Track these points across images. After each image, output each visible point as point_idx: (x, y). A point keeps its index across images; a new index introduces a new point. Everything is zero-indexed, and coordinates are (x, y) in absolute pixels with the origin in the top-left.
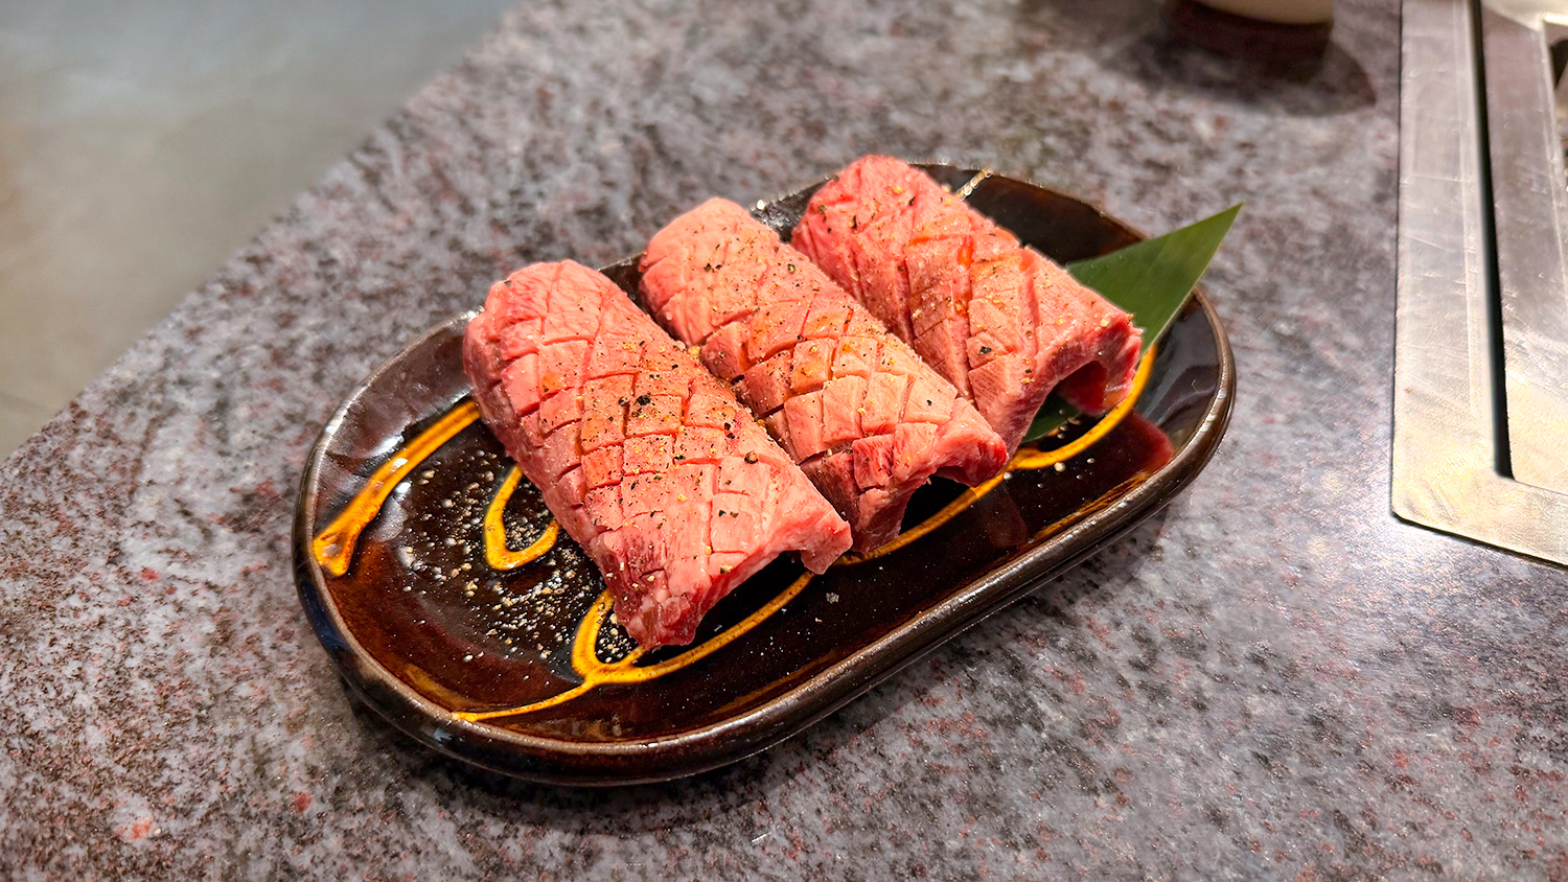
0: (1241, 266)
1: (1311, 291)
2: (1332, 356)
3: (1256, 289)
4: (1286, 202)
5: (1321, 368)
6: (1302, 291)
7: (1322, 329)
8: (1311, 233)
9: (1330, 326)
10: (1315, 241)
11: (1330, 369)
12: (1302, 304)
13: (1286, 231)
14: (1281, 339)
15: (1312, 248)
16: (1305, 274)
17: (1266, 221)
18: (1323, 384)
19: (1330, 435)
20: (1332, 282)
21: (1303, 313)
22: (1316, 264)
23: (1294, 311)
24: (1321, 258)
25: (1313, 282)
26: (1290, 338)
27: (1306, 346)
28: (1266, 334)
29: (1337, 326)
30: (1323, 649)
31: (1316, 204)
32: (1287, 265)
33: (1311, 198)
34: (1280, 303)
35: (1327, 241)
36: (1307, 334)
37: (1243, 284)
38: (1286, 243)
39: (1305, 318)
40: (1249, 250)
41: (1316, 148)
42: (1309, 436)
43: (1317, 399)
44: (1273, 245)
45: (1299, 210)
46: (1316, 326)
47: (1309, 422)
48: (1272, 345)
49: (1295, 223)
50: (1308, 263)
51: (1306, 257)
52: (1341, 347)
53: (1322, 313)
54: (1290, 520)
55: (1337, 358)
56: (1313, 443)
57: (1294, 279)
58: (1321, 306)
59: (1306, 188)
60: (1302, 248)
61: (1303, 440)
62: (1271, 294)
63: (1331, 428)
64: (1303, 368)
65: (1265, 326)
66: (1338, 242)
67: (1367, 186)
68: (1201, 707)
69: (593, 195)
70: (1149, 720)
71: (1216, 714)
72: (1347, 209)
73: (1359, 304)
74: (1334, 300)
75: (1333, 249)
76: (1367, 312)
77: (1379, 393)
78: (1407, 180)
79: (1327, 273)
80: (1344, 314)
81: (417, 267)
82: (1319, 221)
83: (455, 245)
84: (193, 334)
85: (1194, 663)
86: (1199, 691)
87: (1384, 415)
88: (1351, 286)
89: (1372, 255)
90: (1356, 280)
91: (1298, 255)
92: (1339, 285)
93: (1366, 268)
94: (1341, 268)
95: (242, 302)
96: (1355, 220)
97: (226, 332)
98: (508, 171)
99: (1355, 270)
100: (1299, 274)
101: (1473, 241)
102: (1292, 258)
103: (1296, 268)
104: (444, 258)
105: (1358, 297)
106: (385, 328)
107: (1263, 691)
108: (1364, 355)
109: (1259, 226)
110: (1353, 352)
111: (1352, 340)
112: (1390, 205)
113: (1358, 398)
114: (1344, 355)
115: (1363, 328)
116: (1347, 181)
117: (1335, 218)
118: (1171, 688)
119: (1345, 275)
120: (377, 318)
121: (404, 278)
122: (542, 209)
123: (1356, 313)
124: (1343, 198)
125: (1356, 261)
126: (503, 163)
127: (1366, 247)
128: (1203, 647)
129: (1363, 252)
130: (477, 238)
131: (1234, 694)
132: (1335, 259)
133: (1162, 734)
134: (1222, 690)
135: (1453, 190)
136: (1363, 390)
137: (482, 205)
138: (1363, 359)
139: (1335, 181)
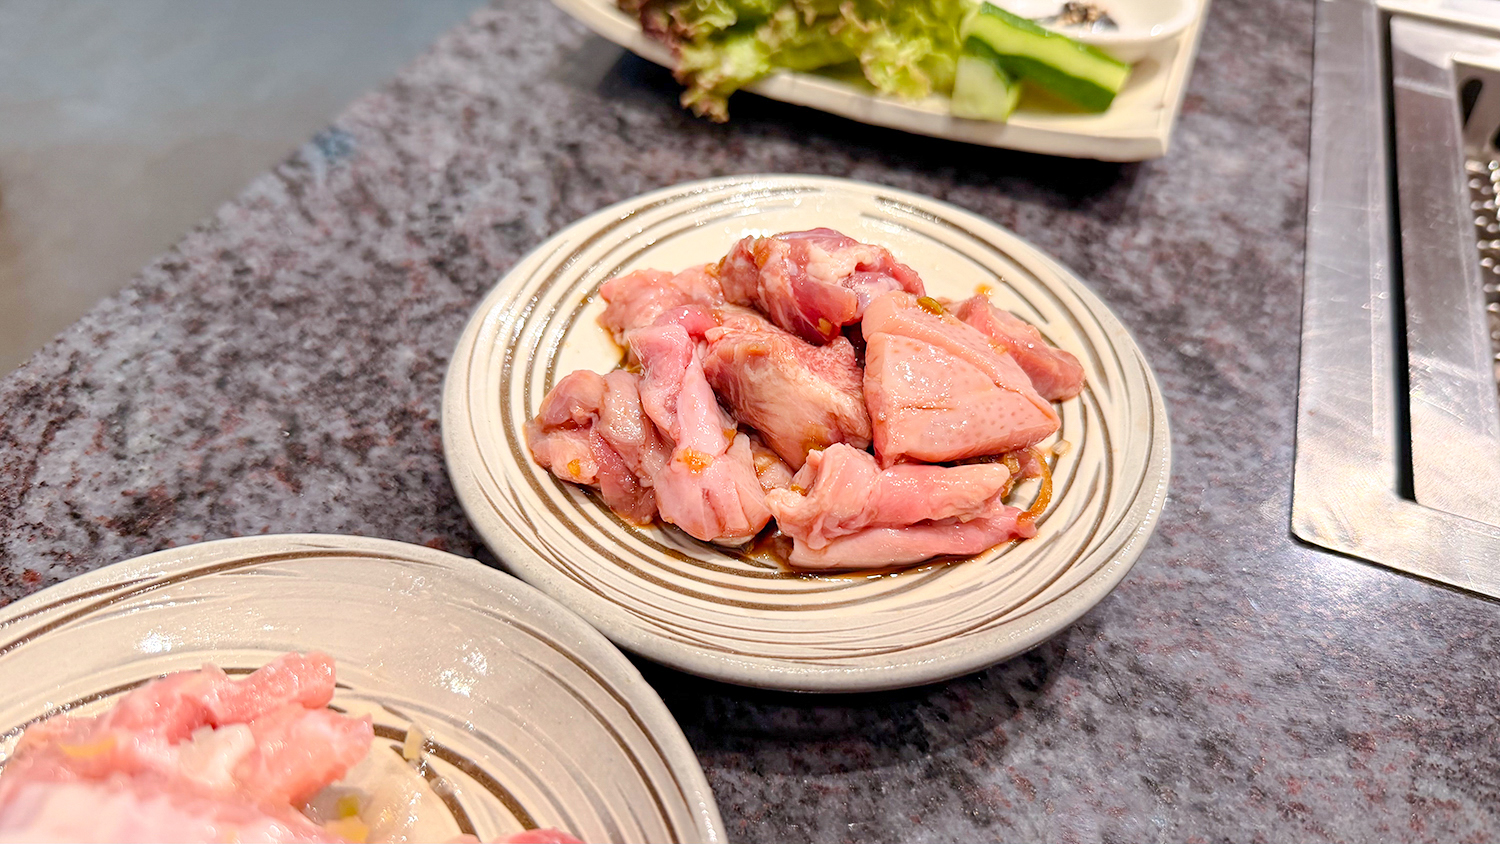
0: (1149, 288)
1: (1217, 314)
2: (1236, 378)
3: (1162, 311)
4: (1196, 227)
5: (1225, 389)
6: (1209, 314)
7: (1227, 351)
8: (1219, 256)
9: (1236, 348)
10: (1223, 266)
11: (1233, 390)
12: (1207, 327)
13: (1194, 255)
14: (1186, 361)
15: (1219, 272)
16: (1212, 296)
17: (1175, 245)
18: (1227, 404)
19: (1232, 456)
20: (1239, 306)
21: (1208, 335)
22: (1224, 287)
23: (1199, 333)
24: (1228, 282)
25: (1220, 305)
26: (1194, 359)
27: (1210, 367)
28: (1170, 355)
29: (1242, 348)
30: (1217, 672)
31: (1226, 230)
32: (1194, 288)
33: (1220, 224)
34: (1185, 325)
35: (1235, 265)
36: (1212, 356)
37: (1150, 306)
38: (1195, 268)
39: (1210, 340)
40: (1157, 273)
41: (1227, 177)
42: (1210, 456)
43: (1220, 419)
44: (1181, 269)
45: (1207, 235)
46: (1221, 348)
47: (1211, 442)
48: (1176, 366)
49: (1205, 248)
50: (1216, 286)
51: (1214, 280)
52: (1246, 369)
53: (1227, 335)
54: (1188, 541)
55: (1242, 379)
56: (1214, 463)
57: (1201, 302)
58: (1228, 328)
59: (1216, 214)
60: (1210, 272)
61: (1205, 461)
62: (1176, 316)
63: (1233, 448)
64: (1207, 389)
65: (1170, 347)
66: (1246, 266)
67: (1276, 214)
68: (1090, 729)
69: (511, 210)
70: (1037, 742)
71: (1106, 737)
72: (1256, 234)
73: (1265, 327)
74: (1240, 323)
75: (1240, 273)
76: (1272, 335)
77: (1282, 415)
78: (1315, 209)
79: (1234, 297)
80: (1250, 336)
81: (330, 277)
82: (1227, 244)
83: (369, 255)
84: (101, 339)
85: (1085, 684)
86: (1089, 713)
87: (1287, 435)
88: (1257, 310)
89: (1280, 280)
90: (1263, 303)
91: (1205, 279)
92: (1246, 308)
93: (1272, 293)
94: (1249, 292)
95: (155, 309)
96: (1263, 245)
97: (135, 337)
98: (429, 185)
99: (1262, 294)
100: (1206, 297)
101: (1380, 267)
102: (1199, 281)
103: (1203, 291)
104: (356, 267)
105: (1264, 321)
106: (292, 335)
107: (1154, 714)
108: (1268, 377)
109: (1167, 250)
110: (1258, 374)
111: (1257, 362)
112: (1298, 232)
113: (1260, 418)
114: (1247, 377)
115: (1268, 350)
116: (1257, 208)
117: (1243, 243)
118: (1060, 709)
119: (1252, 299)
120: (285, 326)
121: (316, 287)
122: (459, 222)
123: (1262, 336)
124: (1252, 224)
125: (1263, 286)
126: (424, 179)
127: (1273, 272)
128: (1095, 668)
129: (1271, 276)
130: (392, 249)
131: (1126, 717)
132: (1243, 282)
133: (1049, 757)
134: (1112, 713)
135: (1360, 219)
136: (1266, 412)
137: (399, 217)
138: (1267, 381)
139: (1245, 208)
